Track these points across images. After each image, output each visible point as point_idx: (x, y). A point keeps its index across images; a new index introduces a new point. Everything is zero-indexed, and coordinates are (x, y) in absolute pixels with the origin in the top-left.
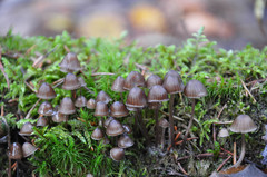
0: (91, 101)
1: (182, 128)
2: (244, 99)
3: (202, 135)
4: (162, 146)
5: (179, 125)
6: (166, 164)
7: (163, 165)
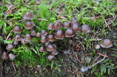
0: (38, 34)
1: (79, 43)
2: (106, 28)
3: (87, 46)
4: (69, 50)
5: (77, 41)
6: (72, 58)
7: (70, 59)
